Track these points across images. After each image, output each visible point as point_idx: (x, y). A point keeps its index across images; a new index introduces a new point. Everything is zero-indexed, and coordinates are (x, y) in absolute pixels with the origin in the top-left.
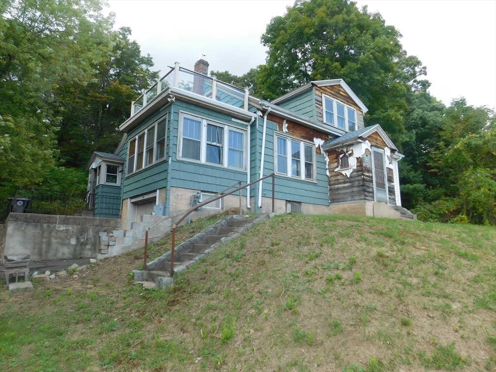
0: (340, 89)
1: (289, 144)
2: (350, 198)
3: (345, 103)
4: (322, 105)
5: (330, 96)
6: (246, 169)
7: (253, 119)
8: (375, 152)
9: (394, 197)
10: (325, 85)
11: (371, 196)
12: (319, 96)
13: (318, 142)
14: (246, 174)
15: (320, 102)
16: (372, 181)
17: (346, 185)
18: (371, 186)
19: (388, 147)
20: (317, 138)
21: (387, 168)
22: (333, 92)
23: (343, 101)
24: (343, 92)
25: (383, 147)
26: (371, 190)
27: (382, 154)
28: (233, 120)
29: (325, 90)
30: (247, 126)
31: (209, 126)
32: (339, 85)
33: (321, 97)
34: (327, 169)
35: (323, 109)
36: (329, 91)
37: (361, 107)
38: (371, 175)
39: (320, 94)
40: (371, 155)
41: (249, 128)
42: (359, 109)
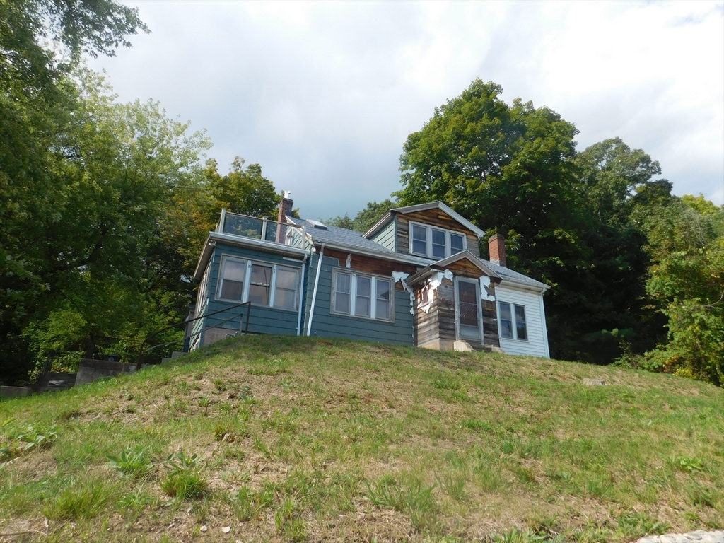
0: (439, 213)
1: (354, 280)
2: (428, 339)
3: (447, 228)
4: (408, 234)
5: (421, 222)
6: (297, 308)
7: (306, 256)
8: (460, 282)
9: (495, 335)
10: (413, 211)
11: (450, 335)
12: (405, 224)
13: (398, 276)
14: (297, 314)
15: (405, 231)
16: (454, 317)
17: (426, 323)
18: (451, 322)
19: (486, 275)
20: (398, 271)
21: (483, 300)
22: (426, 218)
23: (444, 226)
24: (443, 216)
25: (478, 276)
26: (451, 327)
27: (474, 285)
28: (284, 258)
29: (415, 217)
30: (302, 264)
31: (255, 267)
32: (438, 208)
33: (408, 225)
34: (411, 307)
35: (410, 238)
36: (421, 216)
37: (474, 231)
38: (452, 309)
39: (406, 222)
40: (453, 285)
41: (304, 266)
42: (471, 233)
